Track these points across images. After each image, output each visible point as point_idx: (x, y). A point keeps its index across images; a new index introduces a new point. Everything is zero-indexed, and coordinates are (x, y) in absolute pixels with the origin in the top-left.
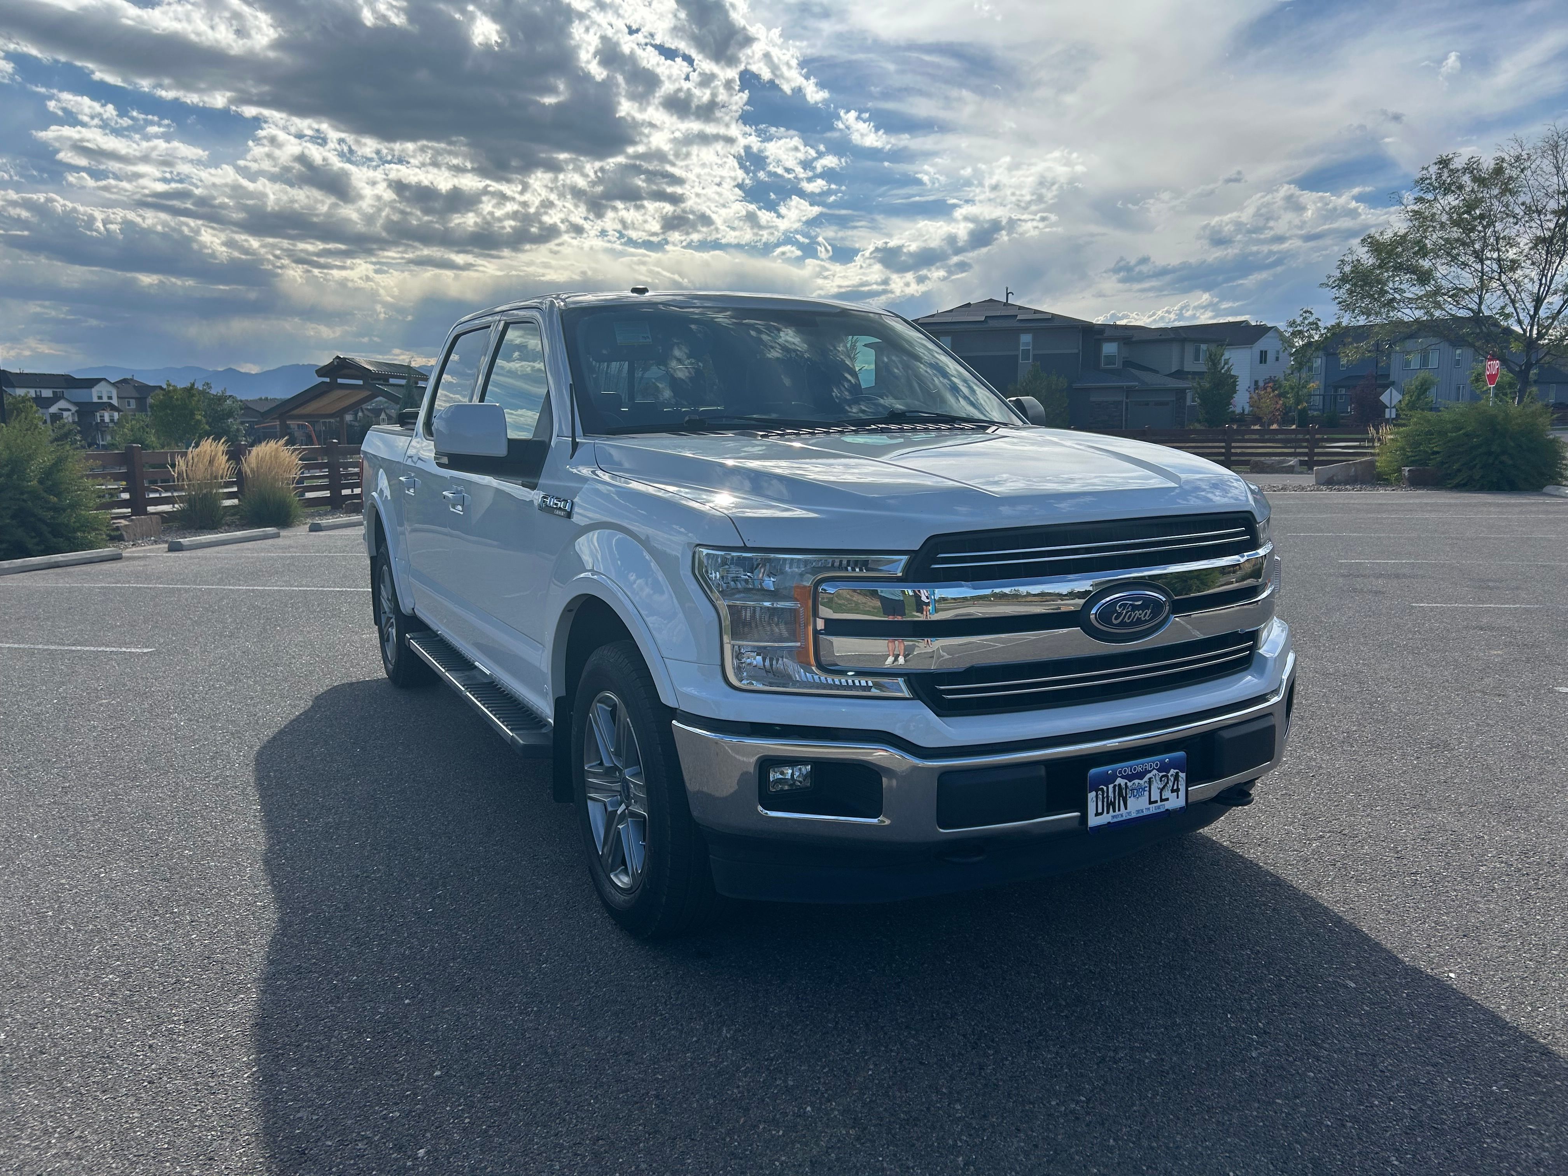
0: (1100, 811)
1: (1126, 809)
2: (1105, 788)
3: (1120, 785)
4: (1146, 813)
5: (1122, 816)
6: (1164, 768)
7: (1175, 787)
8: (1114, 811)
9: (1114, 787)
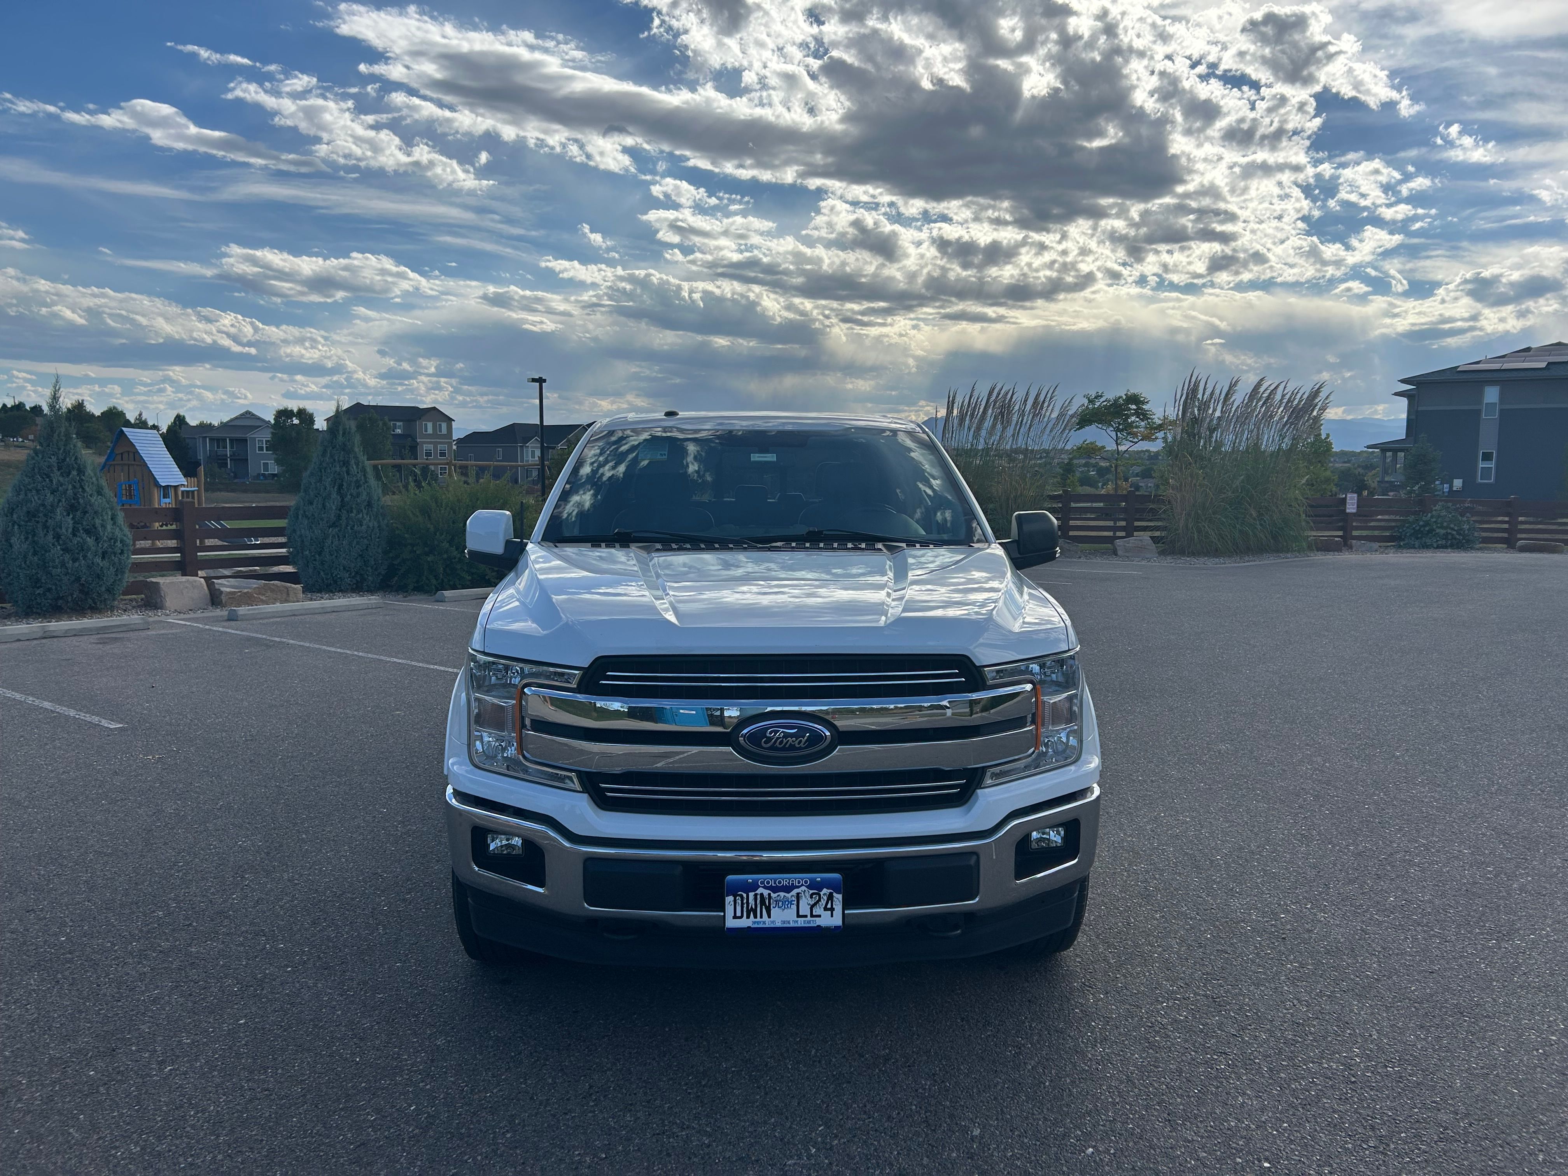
0: (739, 914)
1: (769, 916)
2: (745, 895)
3: (762, 895)
4: (792, 925)
5: (764, 923)
6: (816, 886)
7: (829, 906)
8: (755, 917)
9: (756, 895)
